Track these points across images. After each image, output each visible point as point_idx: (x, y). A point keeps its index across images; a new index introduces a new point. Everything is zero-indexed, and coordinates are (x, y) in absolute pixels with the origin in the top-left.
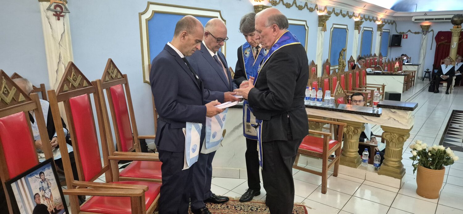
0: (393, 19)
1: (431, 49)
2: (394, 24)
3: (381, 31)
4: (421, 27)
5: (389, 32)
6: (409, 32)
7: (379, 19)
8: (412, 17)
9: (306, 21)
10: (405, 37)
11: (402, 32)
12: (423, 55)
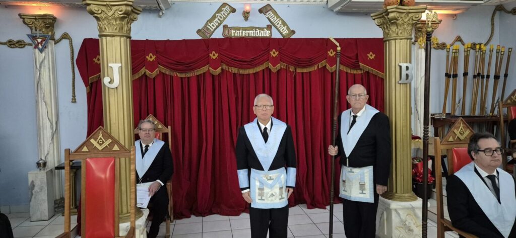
1: (74, 100)
4: (24, 23)
12: (48, 124)
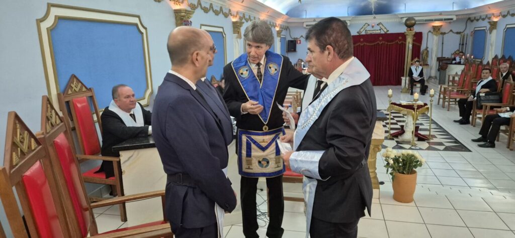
0: (286, 25)
2: (288, 29)
3: (280, 37)
5: (285, 38)
6: (302, 38)
7: (277, 25)
8: (303, 22)
9: (223, 28)
10: (299, 42)
11: (296, 37)
